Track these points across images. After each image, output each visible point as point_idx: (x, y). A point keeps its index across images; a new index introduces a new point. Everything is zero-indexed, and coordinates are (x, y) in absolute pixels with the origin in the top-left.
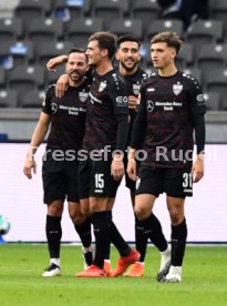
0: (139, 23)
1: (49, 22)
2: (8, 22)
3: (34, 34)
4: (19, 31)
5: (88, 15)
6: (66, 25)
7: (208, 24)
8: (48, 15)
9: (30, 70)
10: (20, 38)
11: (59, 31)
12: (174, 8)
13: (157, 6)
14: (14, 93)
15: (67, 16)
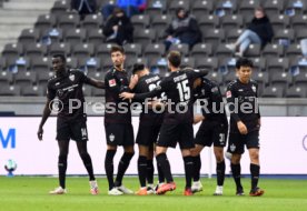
0: (92, 45)
1: (39, 45)
2: (14, 46)
3: (30, 53)
4: (21, 51)
5: (62, 41)
6: (49, 47)
7: (133, 46)
8: (38, 41)
9: (28, 74)
10: (22, 55)
11: (45, 51)
12: (113, 37)
13: (103, 36)
14: (18, 87)
15: (49, 42)
